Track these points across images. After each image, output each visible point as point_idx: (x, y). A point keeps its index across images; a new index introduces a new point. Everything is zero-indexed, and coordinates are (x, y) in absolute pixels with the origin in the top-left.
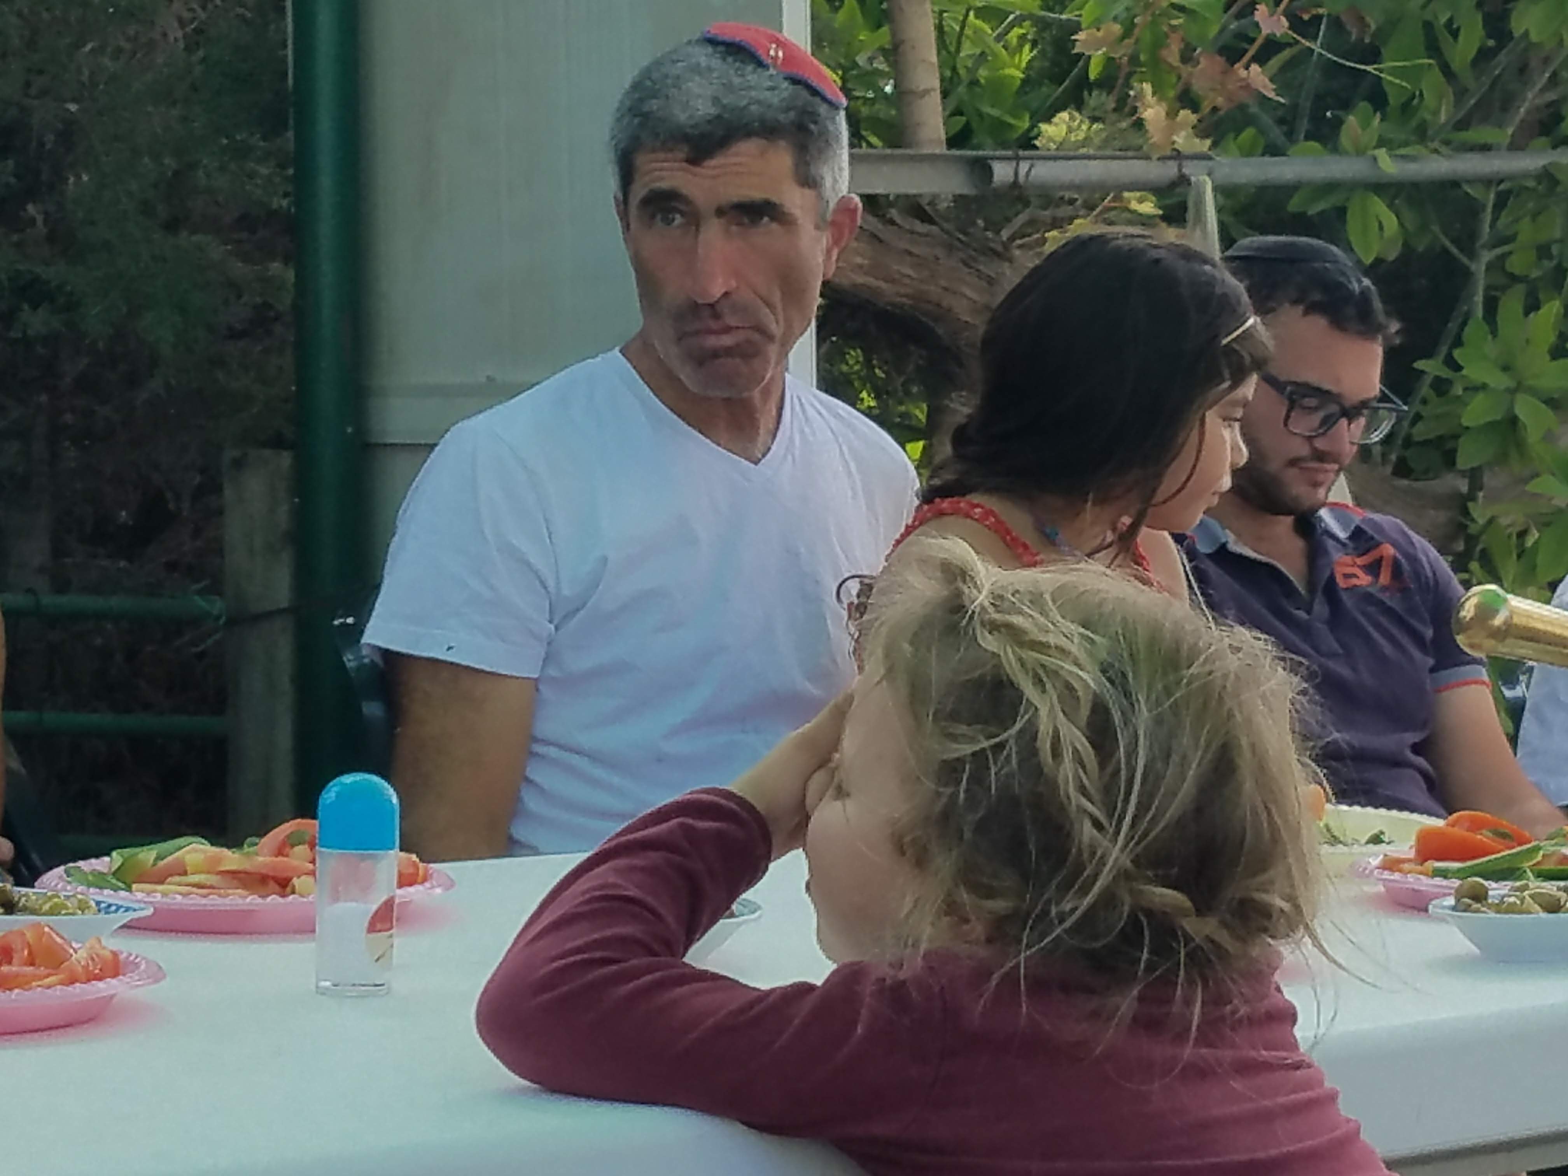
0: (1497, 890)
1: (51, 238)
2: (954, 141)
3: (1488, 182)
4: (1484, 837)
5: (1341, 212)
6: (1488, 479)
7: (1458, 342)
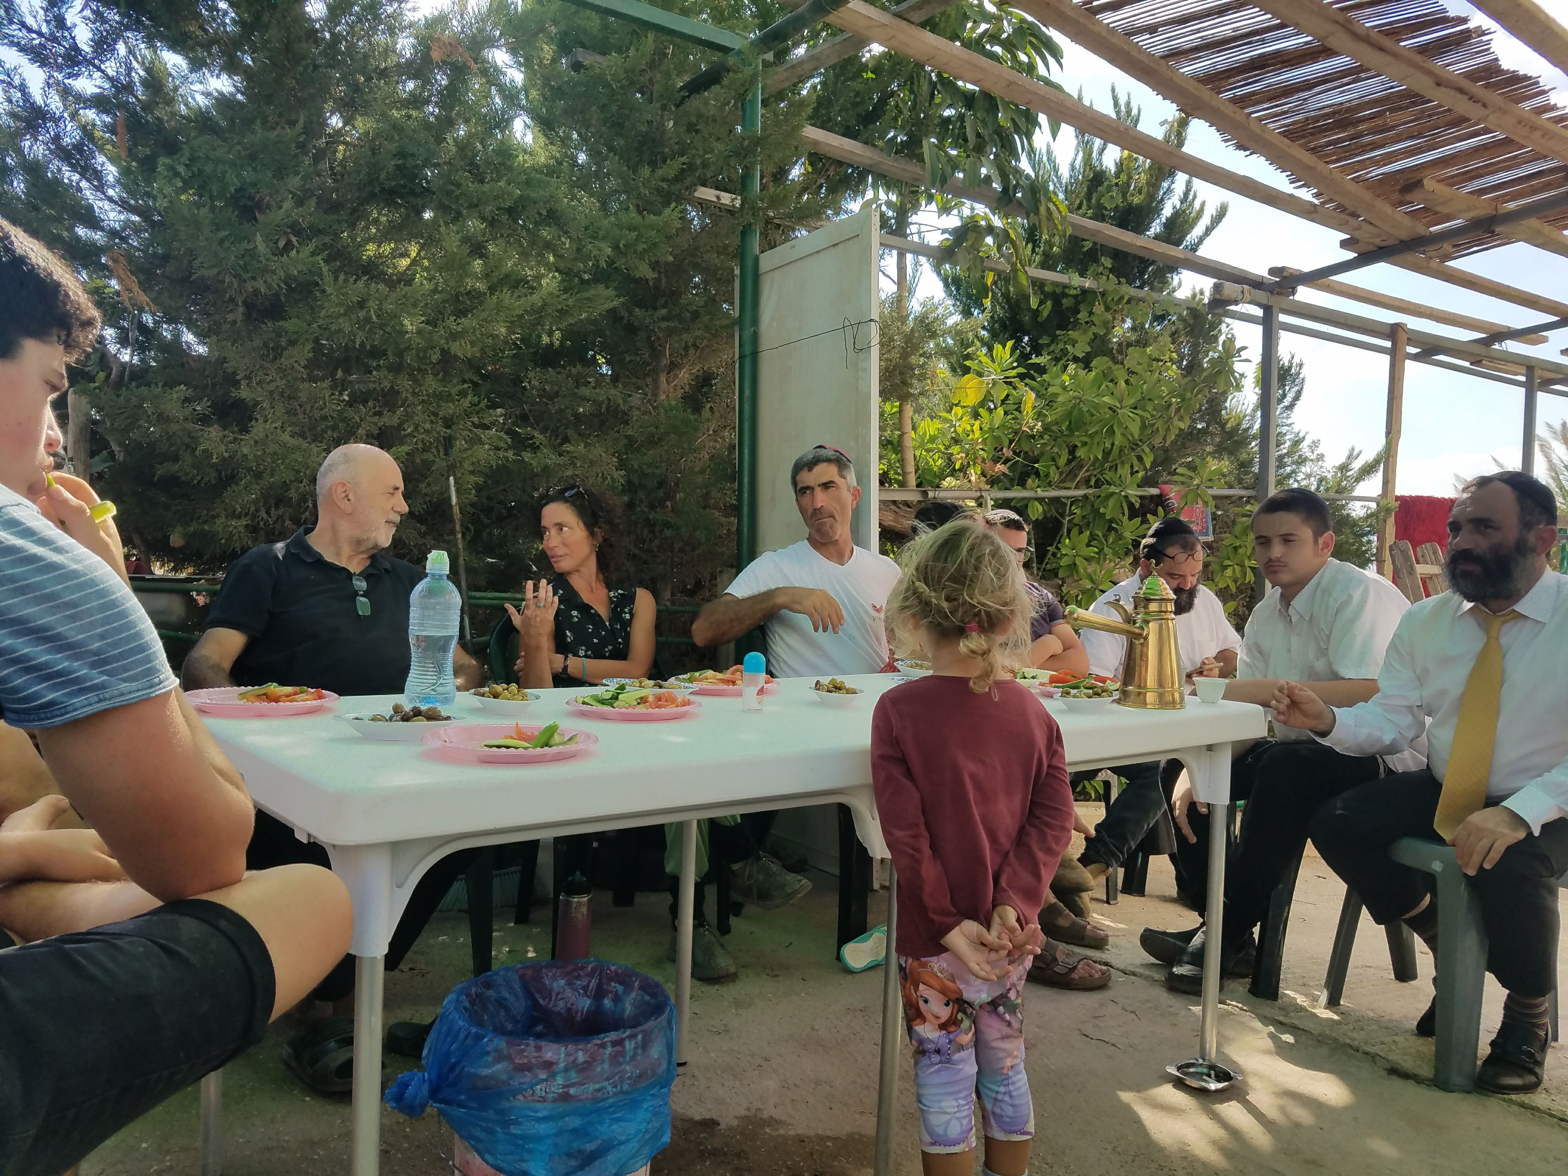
0: (1073, 692)
1: (673, 511)
2: (918, 486)
3: (1068, 498)
4: (1069, 677)
5: (1026, 506)
6: (1068, 581)
7: (1059, 542)
